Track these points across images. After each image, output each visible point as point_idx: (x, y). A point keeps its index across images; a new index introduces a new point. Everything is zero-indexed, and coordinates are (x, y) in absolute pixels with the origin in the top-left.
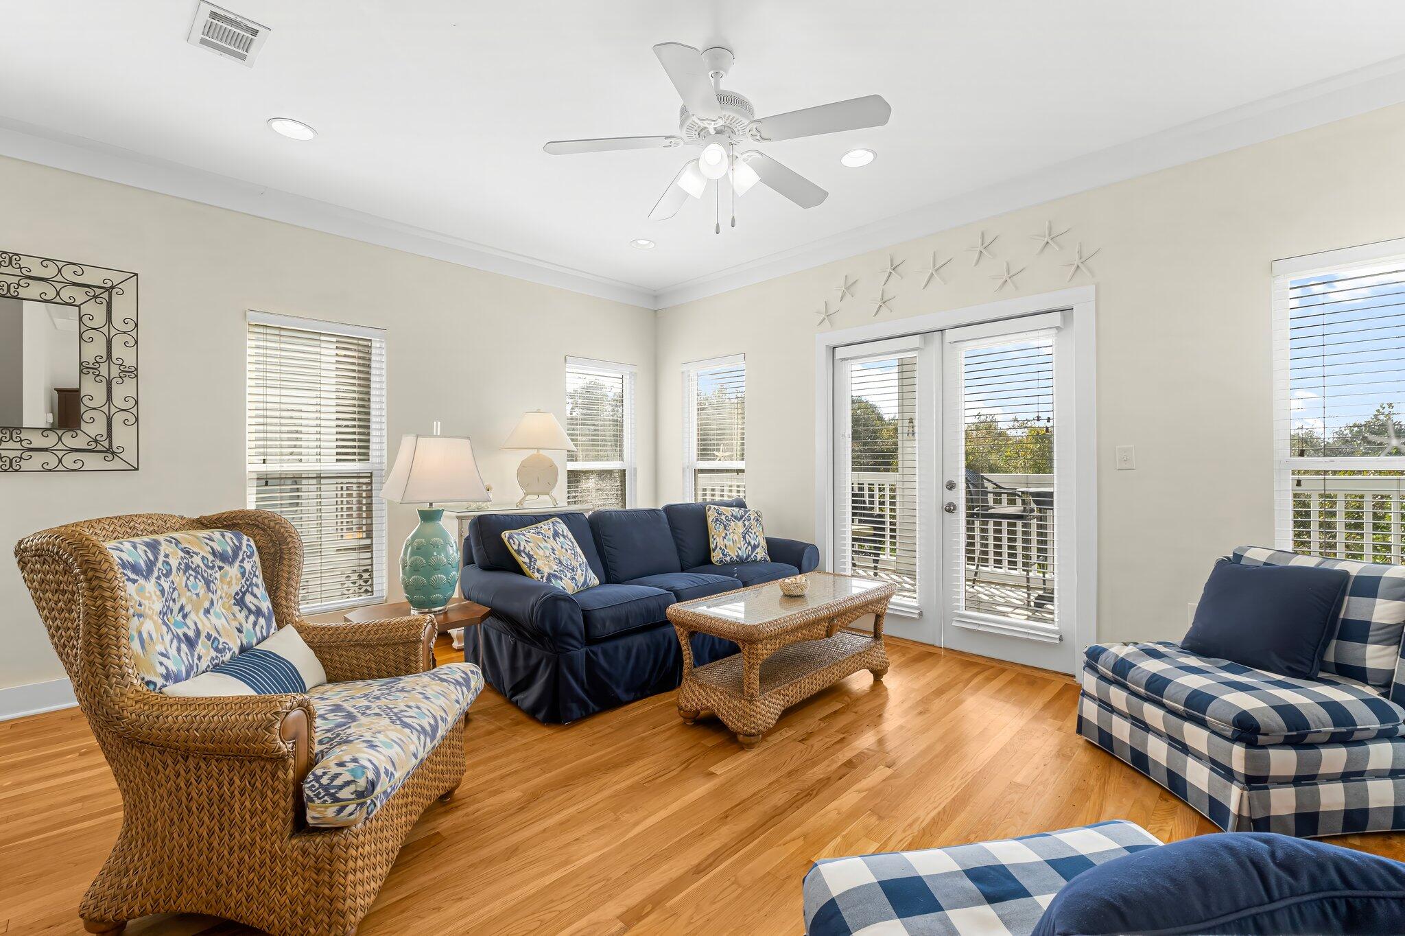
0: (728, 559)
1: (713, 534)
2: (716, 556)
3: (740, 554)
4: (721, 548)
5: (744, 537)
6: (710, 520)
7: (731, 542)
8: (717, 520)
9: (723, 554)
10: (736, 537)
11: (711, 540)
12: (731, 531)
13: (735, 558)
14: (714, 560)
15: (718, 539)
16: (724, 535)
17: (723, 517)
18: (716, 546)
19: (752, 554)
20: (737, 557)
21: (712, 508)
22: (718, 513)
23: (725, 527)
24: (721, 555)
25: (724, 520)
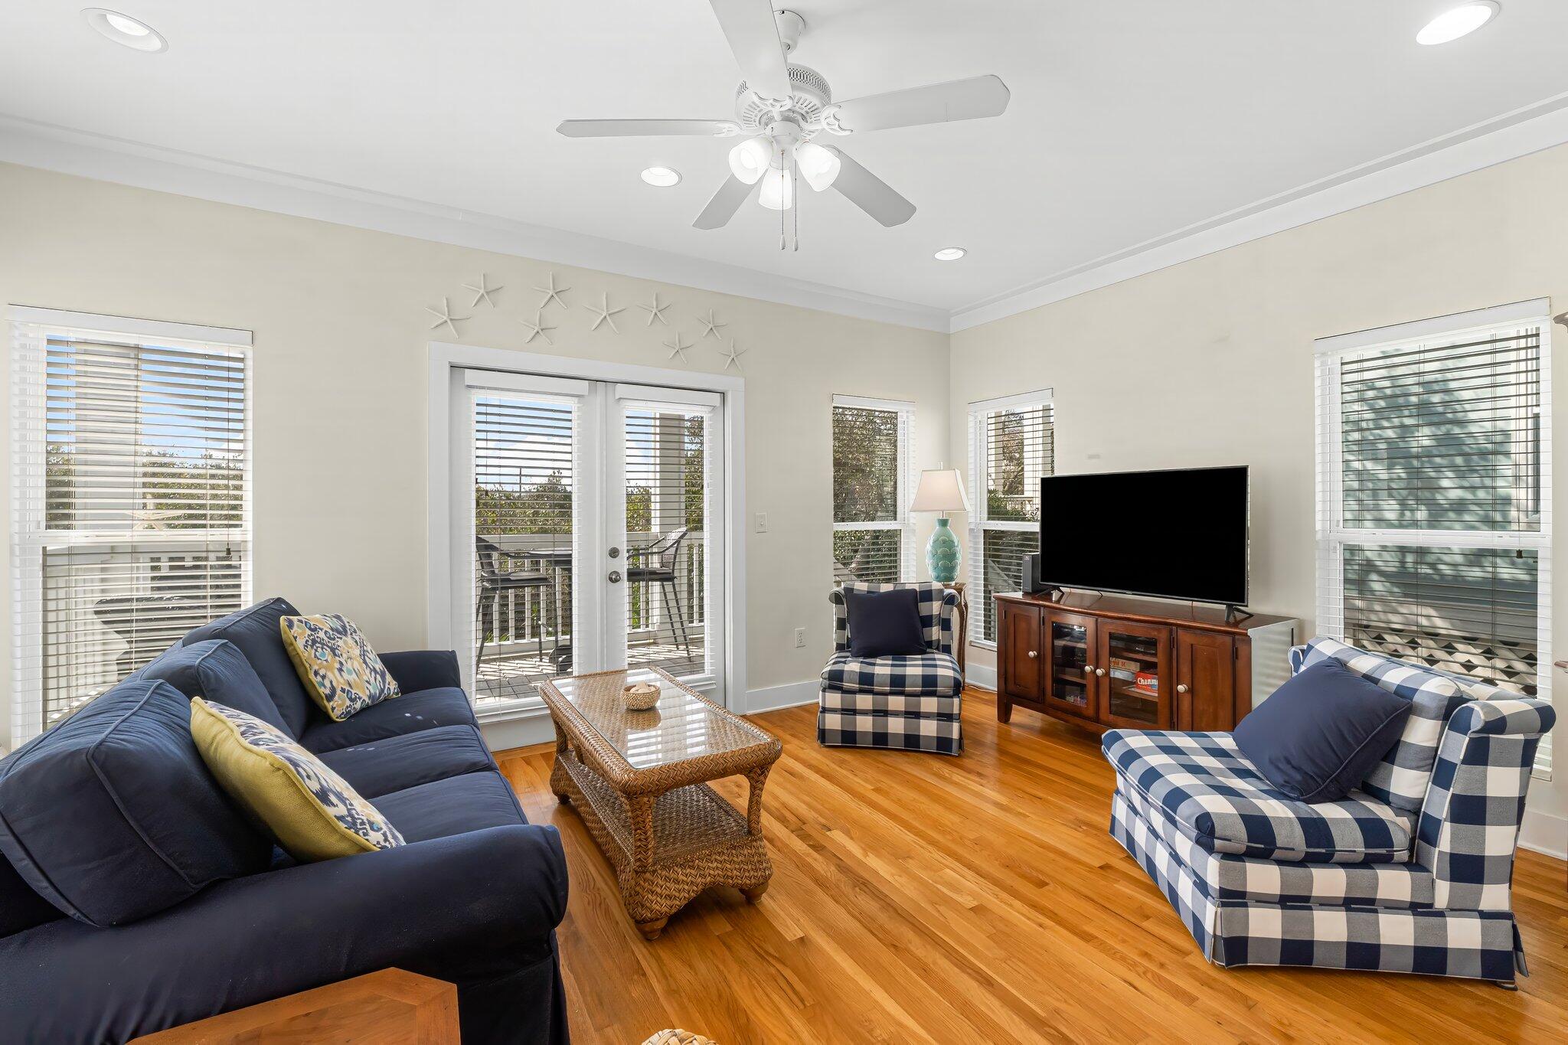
0: (358, 705)
1: (316, 667)
2: (338, 708)
3: (372, 691)
4: (343, 690)
5: (365, 662)
6: (300, 644)
7: (354, 675)
8: (314, 642)
9: (351, 700)
10: (356, 665)
11: (316, 680)
12: (344, 655)
13: (367, 700)
14: (334, 716)
15: (330, 675)
16: (337, 666)
17: (321, 634)
18: (333, 690)
19: (384, 687)
20: (369, 698)
21: (296, 623)
22: (310, 629)
23: (333, 650)
24: (348, 703)
25: (326, 638)
